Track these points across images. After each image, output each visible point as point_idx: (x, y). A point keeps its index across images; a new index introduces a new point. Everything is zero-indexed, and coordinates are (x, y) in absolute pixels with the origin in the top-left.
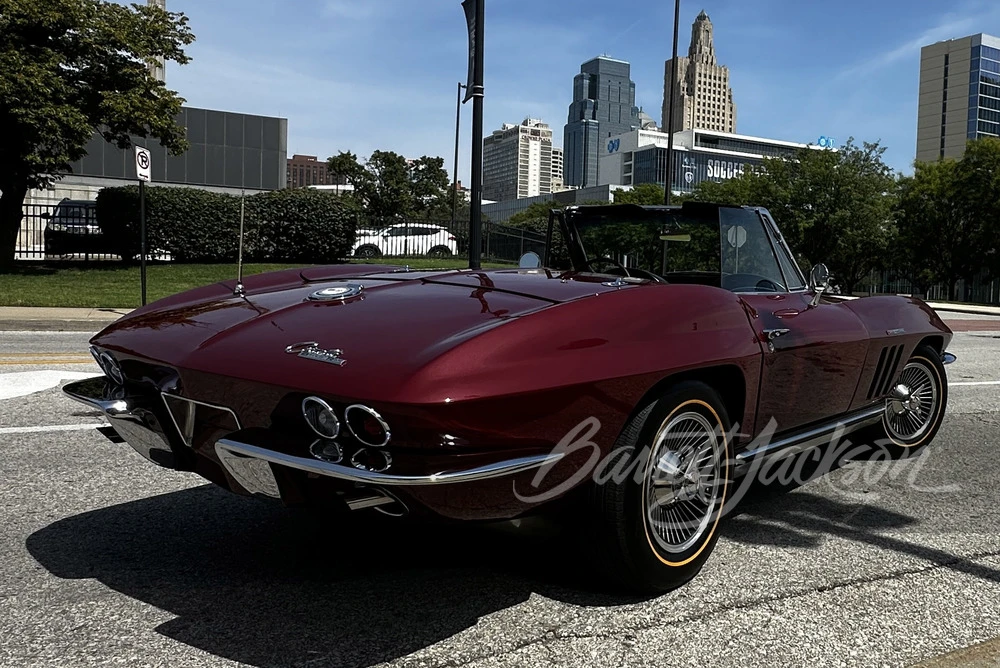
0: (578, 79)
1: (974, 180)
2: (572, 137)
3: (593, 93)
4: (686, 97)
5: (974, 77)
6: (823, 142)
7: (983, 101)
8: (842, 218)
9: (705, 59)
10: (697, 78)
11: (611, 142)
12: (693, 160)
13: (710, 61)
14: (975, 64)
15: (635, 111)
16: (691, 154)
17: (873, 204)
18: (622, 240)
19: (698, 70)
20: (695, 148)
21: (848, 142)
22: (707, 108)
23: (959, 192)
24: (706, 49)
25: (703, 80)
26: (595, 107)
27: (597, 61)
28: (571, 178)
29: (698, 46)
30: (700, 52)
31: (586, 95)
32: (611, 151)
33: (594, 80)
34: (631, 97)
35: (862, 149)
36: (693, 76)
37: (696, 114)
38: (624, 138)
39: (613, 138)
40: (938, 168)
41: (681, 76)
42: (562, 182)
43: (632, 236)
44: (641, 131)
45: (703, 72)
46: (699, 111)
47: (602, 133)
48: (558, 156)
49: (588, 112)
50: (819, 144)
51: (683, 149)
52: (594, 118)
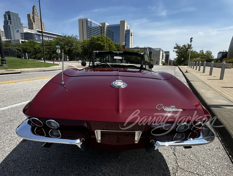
0: (5, 15)
1: (92, 43)
2: (6, 28)
3: (10, 19)
4: (33, 22)
5: (87, 25)
6: (63, 34)
7: (89, 30)
8: (73, 48)
9: (36, 15)
10: (35, 19)
11: (17, 30)
12: (37, 35)
13: (37, 16)
14: (87, 23)
15: (21, 24)
16: (36, 34)
17: (78, 46)
18: (28, 51)
19: (35, 17)
20: (37, 33)
21: (72, 35)
22: (38, 25)
23: (90, 44)
24: (36, 13)
25: (36, 19)
26: (11, 22)
27: (9, 12)
28: (7, 37)
29: (34, 12)
30: (35, 14)
31: (8, 19)
32: (17, 32)
33: (9, 16)
34: (20, 21)
35: (75, 36)
36: (34, 18)
37: (36, 26)
38: (20, 30)
39: (17, 29)
40: (87, 40)
41: (31, 18)
42: (5, 38)
43: (30, 50)
44: (24, 29)
45: (36, 18)
46: (37, 26)
47: (14, 28)
48: (3, 32)
49: (9, 23)
50: (62, 34)
51: (34, 33)
52: (11, 25)
